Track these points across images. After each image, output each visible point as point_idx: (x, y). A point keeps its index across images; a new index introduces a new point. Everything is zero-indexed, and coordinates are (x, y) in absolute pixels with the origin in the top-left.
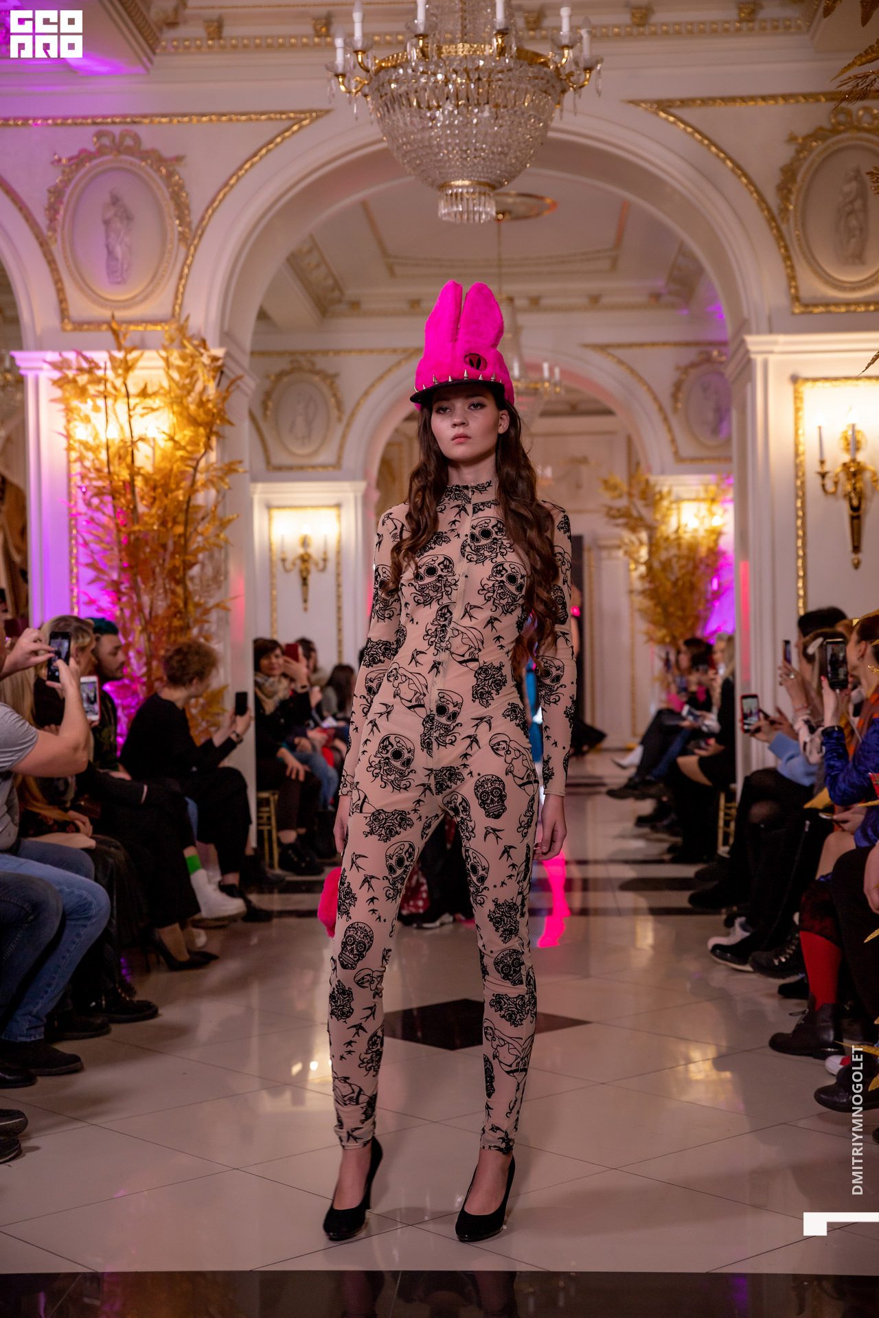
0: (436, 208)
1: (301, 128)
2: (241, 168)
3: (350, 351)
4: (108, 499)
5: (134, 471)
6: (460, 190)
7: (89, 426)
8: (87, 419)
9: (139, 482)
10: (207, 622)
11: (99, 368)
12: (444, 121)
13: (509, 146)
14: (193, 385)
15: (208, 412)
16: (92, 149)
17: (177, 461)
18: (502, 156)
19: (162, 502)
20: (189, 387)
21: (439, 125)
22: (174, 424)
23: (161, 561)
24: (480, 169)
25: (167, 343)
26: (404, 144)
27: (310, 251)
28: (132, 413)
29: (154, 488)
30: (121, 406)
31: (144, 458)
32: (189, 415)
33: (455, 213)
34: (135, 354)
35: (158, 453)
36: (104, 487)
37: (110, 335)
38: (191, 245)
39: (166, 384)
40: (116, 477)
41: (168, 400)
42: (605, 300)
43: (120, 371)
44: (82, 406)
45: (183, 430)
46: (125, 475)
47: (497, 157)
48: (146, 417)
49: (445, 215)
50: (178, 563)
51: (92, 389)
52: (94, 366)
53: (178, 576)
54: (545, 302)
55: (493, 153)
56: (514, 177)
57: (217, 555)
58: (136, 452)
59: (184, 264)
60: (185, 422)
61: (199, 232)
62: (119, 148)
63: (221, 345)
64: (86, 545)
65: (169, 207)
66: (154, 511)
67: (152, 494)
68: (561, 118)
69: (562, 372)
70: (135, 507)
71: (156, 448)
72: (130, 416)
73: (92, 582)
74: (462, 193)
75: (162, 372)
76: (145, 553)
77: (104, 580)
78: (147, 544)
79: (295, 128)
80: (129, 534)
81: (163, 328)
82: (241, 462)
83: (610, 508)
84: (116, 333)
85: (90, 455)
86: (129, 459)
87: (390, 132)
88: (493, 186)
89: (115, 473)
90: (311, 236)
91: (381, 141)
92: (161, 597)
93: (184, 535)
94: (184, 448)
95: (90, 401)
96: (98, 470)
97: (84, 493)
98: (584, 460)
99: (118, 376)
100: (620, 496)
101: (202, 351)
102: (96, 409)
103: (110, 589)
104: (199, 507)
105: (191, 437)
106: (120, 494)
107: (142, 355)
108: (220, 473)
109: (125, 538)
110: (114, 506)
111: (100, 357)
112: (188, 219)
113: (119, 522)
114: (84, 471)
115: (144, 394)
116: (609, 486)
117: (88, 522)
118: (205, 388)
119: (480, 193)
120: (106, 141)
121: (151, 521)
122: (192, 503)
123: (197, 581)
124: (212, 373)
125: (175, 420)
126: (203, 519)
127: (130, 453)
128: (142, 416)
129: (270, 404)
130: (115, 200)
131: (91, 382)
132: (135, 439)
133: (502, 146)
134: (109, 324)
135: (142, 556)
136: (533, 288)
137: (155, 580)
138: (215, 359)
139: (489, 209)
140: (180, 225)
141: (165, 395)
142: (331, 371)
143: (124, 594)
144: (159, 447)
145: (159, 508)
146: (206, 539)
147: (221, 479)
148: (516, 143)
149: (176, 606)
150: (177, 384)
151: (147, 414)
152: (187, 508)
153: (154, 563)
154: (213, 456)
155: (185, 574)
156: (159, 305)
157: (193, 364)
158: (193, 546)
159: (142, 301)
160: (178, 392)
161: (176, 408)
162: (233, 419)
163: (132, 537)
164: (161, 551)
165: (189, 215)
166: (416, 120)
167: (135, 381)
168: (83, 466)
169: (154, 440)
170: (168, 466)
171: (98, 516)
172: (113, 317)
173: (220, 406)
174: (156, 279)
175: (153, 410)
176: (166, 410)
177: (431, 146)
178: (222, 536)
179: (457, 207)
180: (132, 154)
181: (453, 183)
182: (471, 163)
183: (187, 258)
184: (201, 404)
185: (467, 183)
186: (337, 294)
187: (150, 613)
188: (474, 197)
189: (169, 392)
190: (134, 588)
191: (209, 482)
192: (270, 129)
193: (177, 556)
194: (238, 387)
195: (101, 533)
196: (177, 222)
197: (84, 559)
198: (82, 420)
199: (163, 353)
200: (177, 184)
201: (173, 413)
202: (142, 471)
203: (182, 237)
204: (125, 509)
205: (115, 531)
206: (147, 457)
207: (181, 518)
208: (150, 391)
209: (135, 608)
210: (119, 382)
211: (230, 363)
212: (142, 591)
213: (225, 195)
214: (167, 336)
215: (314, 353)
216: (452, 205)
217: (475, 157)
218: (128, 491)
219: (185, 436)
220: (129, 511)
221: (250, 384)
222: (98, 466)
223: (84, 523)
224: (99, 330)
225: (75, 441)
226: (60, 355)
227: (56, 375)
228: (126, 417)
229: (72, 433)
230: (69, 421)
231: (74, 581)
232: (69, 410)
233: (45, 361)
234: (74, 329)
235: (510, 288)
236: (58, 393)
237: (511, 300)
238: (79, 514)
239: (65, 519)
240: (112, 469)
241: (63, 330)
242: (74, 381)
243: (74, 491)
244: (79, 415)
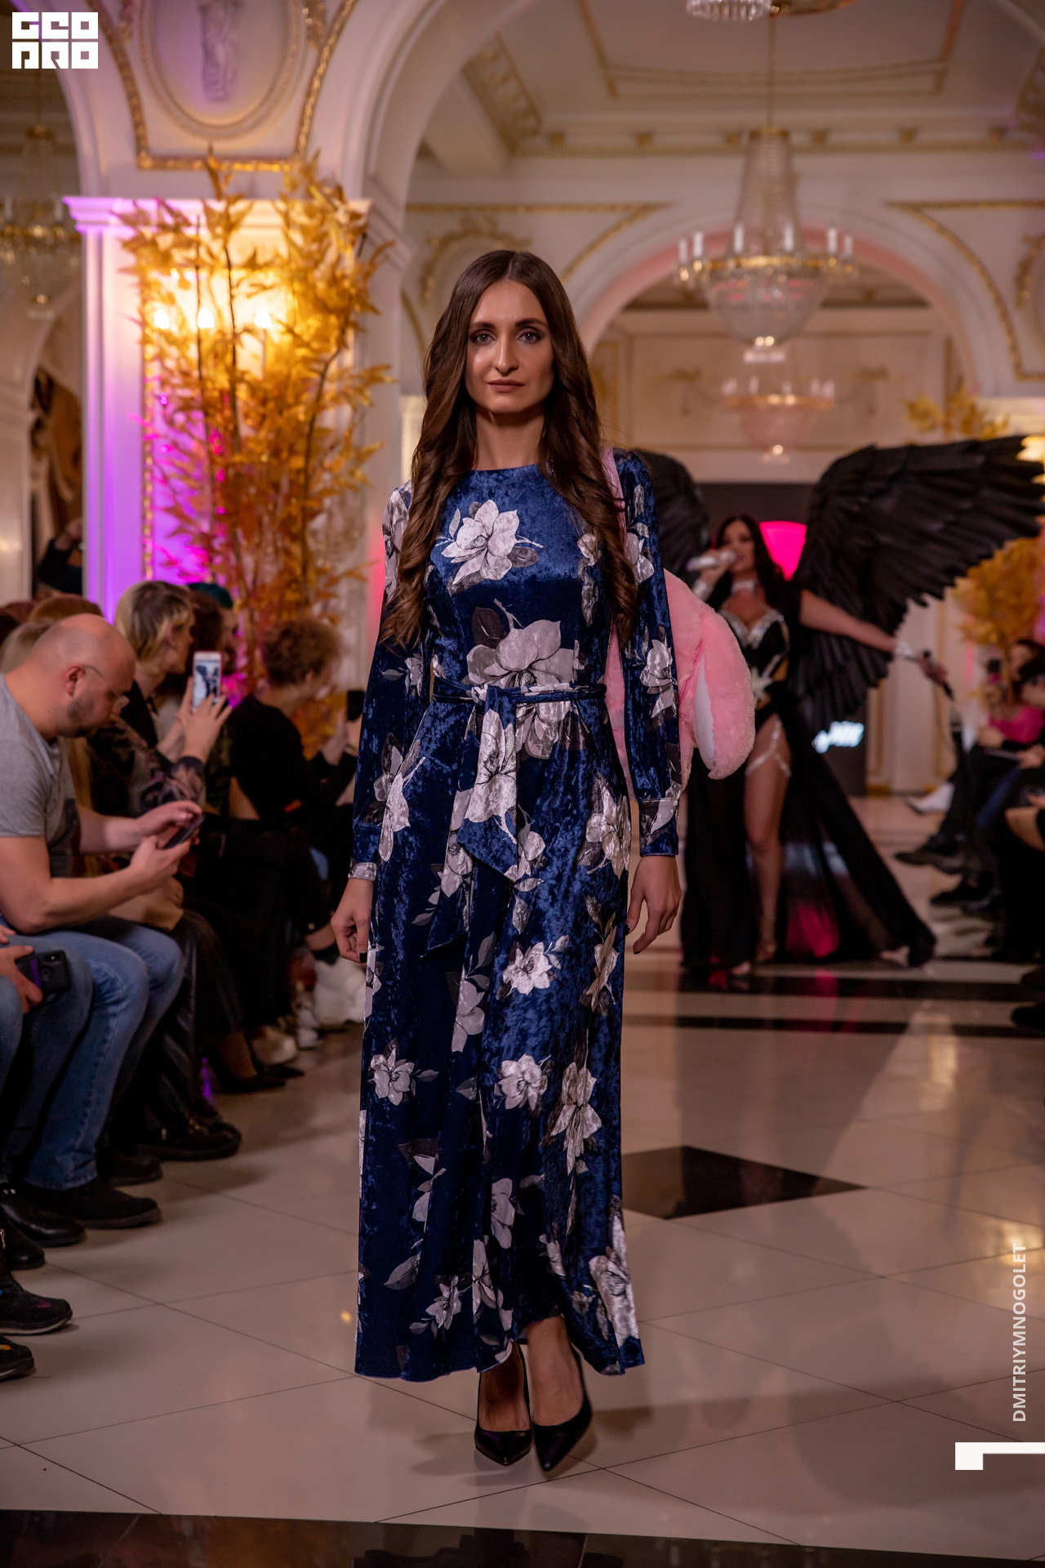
3: (548, 207)
4: (198, 415)
5: (236, 377)
7: (174, 310)
8: (170, 299)
9: (242, 393)
10: (334, 596)
11: (188, 224)
14: (323, 253)
15: (343, 293)
17: (296, 363)
19: (274, 421)
20: (317, 256)
22: (294, 312)
23: (271, 507)
25: (286, 190)
27: (495, 57)
28: (234, 292)
29: (264, 402)
30: (219, 282)
31: (251, 358)
32: (316, 297)
34: (240, 206)
35: (271, 351)
36: (192, 399)
37: (204, 178)
38: (324, 46)
39: (283, 250)
40: (209, 385)
41: (286, 275)
42: (924, 137)
43: (219, 230)
44: (164, 280)
45: (305, 318)
46: (223, 381)
48: (255, 299)
49: (697, 7)
50: (295, 510)
51: (178, 256)
52: (181, 222)
53: (294, 530)
54: (835, 138)
57: (352, 501)
58: (239, 349)
59: (314, 74)
60: (310, 306)
61: (337, 27)
63: (365, 194)
64: (165, 480)
66: (263, 434)
67: (261, 410)
69: (857, 244)
70: (236, 429)
71: (268, 344)
72: (232, 297)
73: (174, 534)
75: (278, 234)
76: (248, 495)
77: (189, 532)
78: (251, 482)
80: (227, 467)
81: (282, 169)
82: (388, 367)
84: (214, 175)
85: (173, 351)
86: (229, 358)
89: (208, 379)
90: (498, 36)
92: (270, 558)
93: (304, 471)
94: (307, 345)
95: (174, 273)
96: (185, 374)
97: (164, 406)
98: (881, 374)
99: (215, 236)
100: (932, 428)
101: (337, 203)
102: (184, 284)
103: (198, 545)
104: (327, 431)
105: (318, 329)
106: (215, 408)
107: (250, 207)
108: (357, 383)
109: (222, 471)
110: (207, 427)
111: (191, 209)
112: (320, 7)
113: (213, 448)
114: (165, 374)
115: (252, 264)
117: (169, 448)
118: (339, 259)
121: (258, 449)
122: (318, 424)
123: (321, 537)
124: (350, 237)
125: (296, 304)
126: (332, 448)
127: (230, 346)
128: (249, 296)
129: (432, 282)
131: (177, 245)
132: (239, 328)
134: (204, 160)
135: (244, 499)
136: (818, 117)
137: (261, 533)
138: (354, 216)
139: (760, 1)
140: (309, 16)
141: (282, 266)
142: (520, 236)
143: (217, 553)
144: (273, 344)
145: (270, 431)
146: (336, 478)
147: (360, 391)
149: (290, 571)
150: (300, 250)
151: (255, 293)
152: (311, 432)
153: (261, 510)
154: (349, 358)
155: (304, 527)
156: (276, 133)
157: (323, 221)
158: (317, 487)
159: (254, 127)
160: (301, 263)
161: (297, 286)
162: (378, 305)
163: (231, 472)
164: (271, 492)
167: (240, 244)
168: (163, 367)
169: (265, 332)
170: (285, 370)
171: (184, 440)
172: (211, 150)
173: (361, 285)
174: (272, 97)
175: (264, 288)
176: (284, 288)
178: (359, 473)
183: (318, 65)
184: (334, 281)
186: (531, 122)
187: (254, 581)
189: (289, 261)
190: (232, 544)
191: (342, 396)
193: (294, 501)
194: (387, 258)
195: (186, 464)
196: (306, 11)
197: (161, 501)
198: (163, 300)
199: (281, 206)
201: (294, 293)
202: (247, 377)
203: (313, 34)
204: (221, 430)
205: (206, 463)
206: (255, 356)
207: (301, 445)
208: (260, 260)
209: (233, 573)
210: (216, 247)
211: (376, 222)
212: (243, 550)
214: (286, 180)
215: (496, 208)
218: (227, 404)
219: (309, 327)
220: (228, 434)
221: (405, 254)
222: (184, 365)
223: (164, 449)
224: (191, 168)
225: (153, 330)
226: (135, 204)
227: (128, 233)
228: (226, 297)
229: (148, 319)
230: (144, 301)
231: (147, 532)
232: (145, 285)
233: (112, 213)
234: (155, 167)
235: (785, 117)
236: (129, 259)
237: (785, 135)
238: (155, 436)
239: (136, 443)
240: (205, 372)
241: (139, 167)
242: (153, 243)
243: (150, 402)
244: (159, 292)
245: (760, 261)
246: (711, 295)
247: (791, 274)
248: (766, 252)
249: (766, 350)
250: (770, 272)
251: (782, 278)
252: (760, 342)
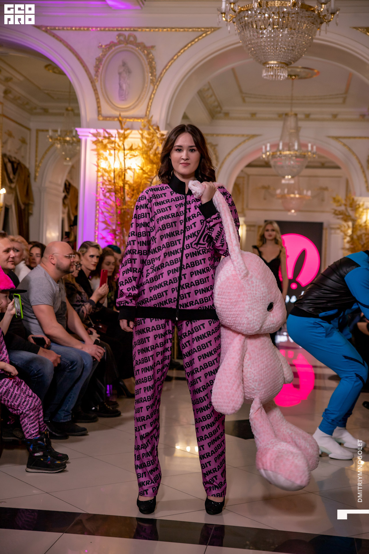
0: (261, 73)
1: (206, 35)
2: (179, 52)
3: (223, 135)
4: (113, 194)
5: (125, 182)
6: (272, 65)
7: (107, 162)
8: (106, 159)
9: (127, 187)
11: (112, 137)
12: (267, 35)
13: (295, 47)
14: (152, 146)
16: (116, 41)
17: (143, 179)
18: (292, 51)
19: (136, 196)
20: (151, 147)
21: (265, 36)
22: (143, 163)
24: (282, 57)
25: (142, 127)
26: (249, 44)
27: (208, 89)
28: (125, 157)
29: (133, 190)
30: (121, 154)
31: (130, 177)
32: (150, 159)
33: (270, 75)
34: (128, 131)
35: (136, 175)
36: (112, 189)
37: (118, 123)
38: (156, 85)
39: (141, 145)
40: (117, 185)
41: (141, 152)
42: (339, 117)
43: (122, 139)
44: (104, 153)
45: (147, 165)
46: (121, 184)
47: (289, 52)
48: (132, 159)
49: (265, 76)
51: (109, 146)
52: (110, 136)
54: (312, 116)
55: (288, 50)
56: (297, 60)
58: (126, 174)
59: (152, 93)
60: (148, 162)
61: (159, 79)
62: (127, 41)
63: (166, 129)
64: (102, 213)
65: (147, 68)
66: (132, 200)
67: (132, 193)
68: (320, 35)
69: (317, 148)
70: (124, 198)
71: (135, 173)
72: (125, 158)
73: (104, 229)
74: (273, 67)
75: (139, 140)
77: (109, 229)
78: (128, 214)
79: (204, 35)
80: (121, 209)
81: (141, 121)
83: (336, 210)
84: (121, 122)
85: (106, 174)
86: (123, 177)
87: (243, 39)
88: (287, 64)
89: (117, 183)
90: (209, 83)
91: (239, 42)
94: (147, 173)
95: (108, 151)
96: (110, 181)
97: (103, 191)
98: (326, 189)
99: (120, 140)
100: (341, 205)
101: (157, 131)
102: (110, 154)
103: (112, 233)
105: (150, 169)
106: (119, 192)
107: (131, 132)
109: (120, 211)
110: (116, 197)
111: (114, 132)
112: (155, 74)
113: (117, 204)
114: (104, 181)
115: (131, 149)
116: (335, 200)
117: (104, 203)
119: (281, 67)
120: (122, 38)
121: (131, 204)
124: (161, 141)
125: (144, 161)
127: (124, 174)
128: (130, 158)
130: (124, 64)
131: (109, 143)
132: (126, 168)
133: (292, 47)
134: (118, 118)
135: (126, 219)
136: (307, 110)
138: (162, 135)
139: (284, 74)
140: (151, 76)
141: (140, 150)
142: (214, 143)
143: (117, 235)
144: (136, 173)
145: (135, 199)
148: (298, 46)
150: (145, 145)
156: (140, 110)
157: (153, 137)
159: (133, 108)
160: (146, 149)
161: (144, 156)
163: (122, 211)
165: (155, 72)
166: (256, 34)
167: (128, 143)
168: (103, 179)
169: (134, 169)
170: (140, 181)
171: (109, 201)
172: (120, 115)
174: (139, 99)
175: (135, 156)
176: (140, 156)
177: (261, 45)
179: (271, 73)
180: (133, 44)
181: (269, 62)
182: (278, 54)
183: (153, 90)
184: (155, 154)
185: (275, 62)
186: (219, 109)
188: (278, 68)
189: (142, 149)
190: (122, 233)
192: (193, 35)
195: (109, 209)
196: (150, 75)
197: (101, 219)
198: (104, 159)
199: (141, 132)
200: (151, 58)
201: (143, 158)
202: (128, 183)
203: (152, 81)
204: (120, 198)
205: (115, 208)
206: (131, 176)
208: (134, 148)
209: (122, 242)
210: (121, 144)
212: (125, 235)
213: (171, 64)
214: (142, 124)
216: (268, 72)
217: (280, 51)
218: (122, 191)
219: (148, 168)
220: (122, 200)
222: (110, 179)
223: (102, 204)
224: (114, 120)
225: (101, 168)
226: (97, 130)
227: (94, 139)
228: (123, 159)
229: (99, 165)
230: (98, 159)
231: (97, 229)
232: (99, 154)
233: (90, 133)
234: (103, 120)
235: (296, 110)
236: (94, 147)
237: (296, 115)
238: (100, 200)
239: (94, 202)
240: (116, 181)
241: (99, 120)
242: (102, 142)
243: (99, 189)
244: (103, 157)
245: (287, 153)
246: (272, 163)
247: (297, 157)
248: (289, 150)
249: (289, 180)
250: (290, 156)
251: (294, 158)
252: (287, 177)
